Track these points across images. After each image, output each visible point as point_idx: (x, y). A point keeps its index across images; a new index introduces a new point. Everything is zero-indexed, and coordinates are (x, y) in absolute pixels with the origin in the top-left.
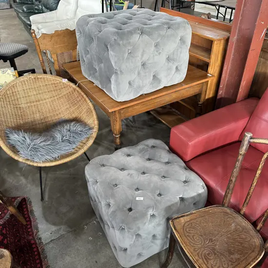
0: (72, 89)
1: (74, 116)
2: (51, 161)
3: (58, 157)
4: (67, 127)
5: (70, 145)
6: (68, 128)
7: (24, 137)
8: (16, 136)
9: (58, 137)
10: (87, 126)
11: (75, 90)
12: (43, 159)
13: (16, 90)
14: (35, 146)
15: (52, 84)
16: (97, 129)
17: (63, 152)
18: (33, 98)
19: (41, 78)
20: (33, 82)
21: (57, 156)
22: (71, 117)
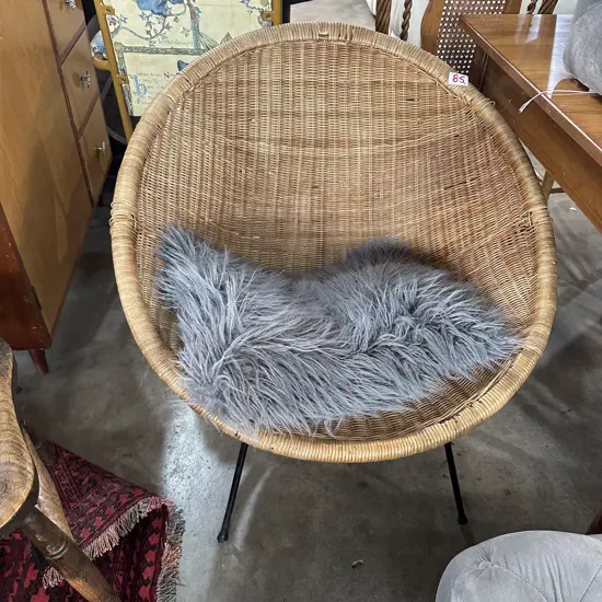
0: (472, 123)
1: (439, 241)
2: (299, 437)
3: (335, 423)
4: (407, 285)
5: (399, 383)
6: (410, 295)
7: (222, 288)
8: (193, 271)
9: (359, 324)
10: (493, 313)
11: (485, 129)
12: (269, 422)
13: (255, 77)
14: (252, 349)
15: (399, 85)
16: (544, 342)
17: (358, 409)
18: (308, 128)
19: (363, 50)
20: (329, 57)
21: (329, 418)
22: (426, 245)
